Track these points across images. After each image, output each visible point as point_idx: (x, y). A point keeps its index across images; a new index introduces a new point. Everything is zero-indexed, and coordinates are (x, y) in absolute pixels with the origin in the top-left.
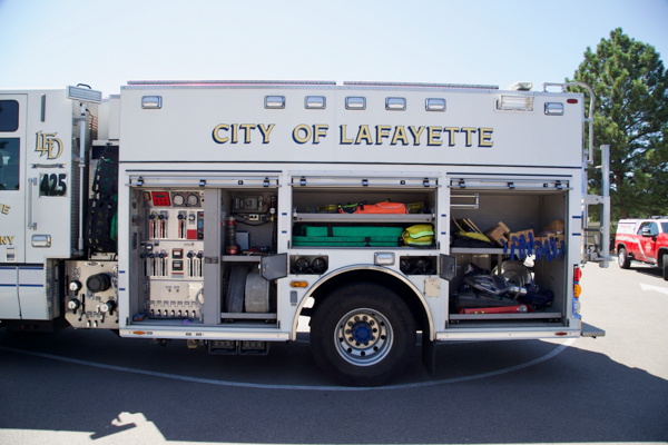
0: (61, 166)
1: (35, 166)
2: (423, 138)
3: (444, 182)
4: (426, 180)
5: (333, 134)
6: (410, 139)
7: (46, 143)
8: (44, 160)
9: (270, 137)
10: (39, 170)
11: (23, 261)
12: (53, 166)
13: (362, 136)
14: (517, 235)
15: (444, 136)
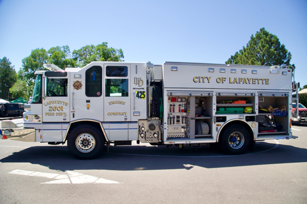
0: (143, 89)
1: (134, 89)
2: (251, 82)
3: (257, 94)
4: (252, 94)
5: (227, 80)
6: (248, 82)
7: (138, 81)
8: (137, 87)
9: (210, 81)
10: (135, 90)
11: (130, 121)
12: (140, 89)
13: (235, 81)
14: (275, 109)
15: (257, 81)
